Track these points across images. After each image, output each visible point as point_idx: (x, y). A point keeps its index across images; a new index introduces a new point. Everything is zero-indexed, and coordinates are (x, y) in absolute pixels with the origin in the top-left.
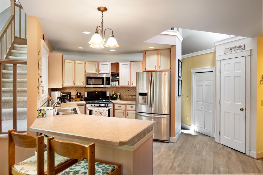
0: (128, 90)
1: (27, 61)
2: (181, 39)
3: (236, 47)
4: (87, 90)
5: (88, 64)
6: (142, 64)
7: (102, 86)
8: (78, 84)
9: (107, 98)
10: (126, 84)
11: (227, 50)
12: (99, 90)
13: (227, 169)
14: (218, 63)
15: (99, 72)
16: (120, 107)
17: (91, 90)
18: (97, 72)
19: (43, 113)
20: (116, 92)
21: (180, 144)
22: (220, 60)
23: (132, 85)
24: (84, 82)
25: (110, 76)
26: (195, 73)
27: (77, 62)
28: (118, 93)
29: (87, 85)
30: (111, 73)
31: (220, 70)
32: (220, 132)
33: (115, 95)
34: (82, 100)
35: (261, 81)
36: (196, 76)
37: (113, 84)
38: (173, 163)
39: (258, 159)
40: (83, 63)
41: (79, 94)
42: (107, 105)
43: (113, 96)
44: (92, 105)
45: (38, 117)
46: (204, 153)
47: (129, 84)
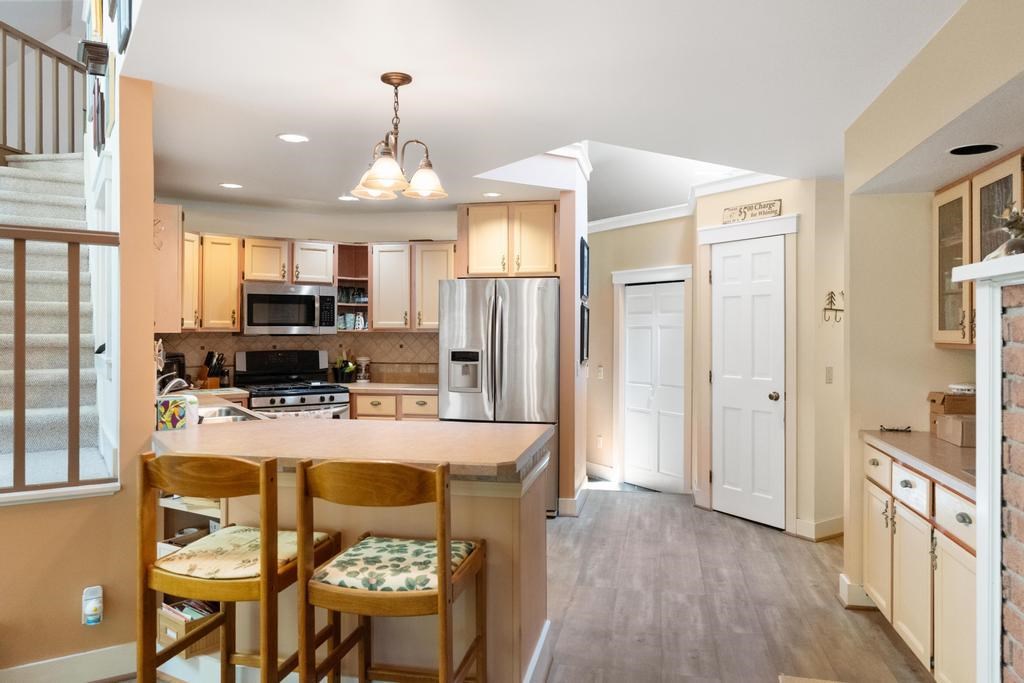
0: (401, 346)
1: (117, 234)
2: (588, 169)
3: (758, 207)
4: (242, 344)
5: (254, 246)
6: (455, 251)
7: (307, 330)
8: (212, 322)
9: (322, 375)
10: (398, 323)
11: (730, 213)
12: (290, 346)
13: (740, 572)
14: (702, 255)
15: (295, 279)
16: (379, 404)
17: (258, 347)
18: (286, 279)
19: (173, 415)
20: (352, 353)
21: (590, 520)
22: (711, 245)
23: (417, 327)
24: (236, 316)
25: (333, 292)
26: (626, 285)
27: (208, 238)
28: (359, 356)
29: (249, 324)
30: (339, 281)
31: (710, 277)
32: (711, 473)
33: (350, 364)
34: (226, 382)
35: (825, 309)
36: (628, 296)
37: (345, 323)
38: (583, 569)
39: (819, 541)
40: (234, 242)
41: (215, 360)
42: (327, 400)
43: (342, 368)
44: (273, 402)
45: (157, 429)
46: (669, 539)
47: (406, 324)
